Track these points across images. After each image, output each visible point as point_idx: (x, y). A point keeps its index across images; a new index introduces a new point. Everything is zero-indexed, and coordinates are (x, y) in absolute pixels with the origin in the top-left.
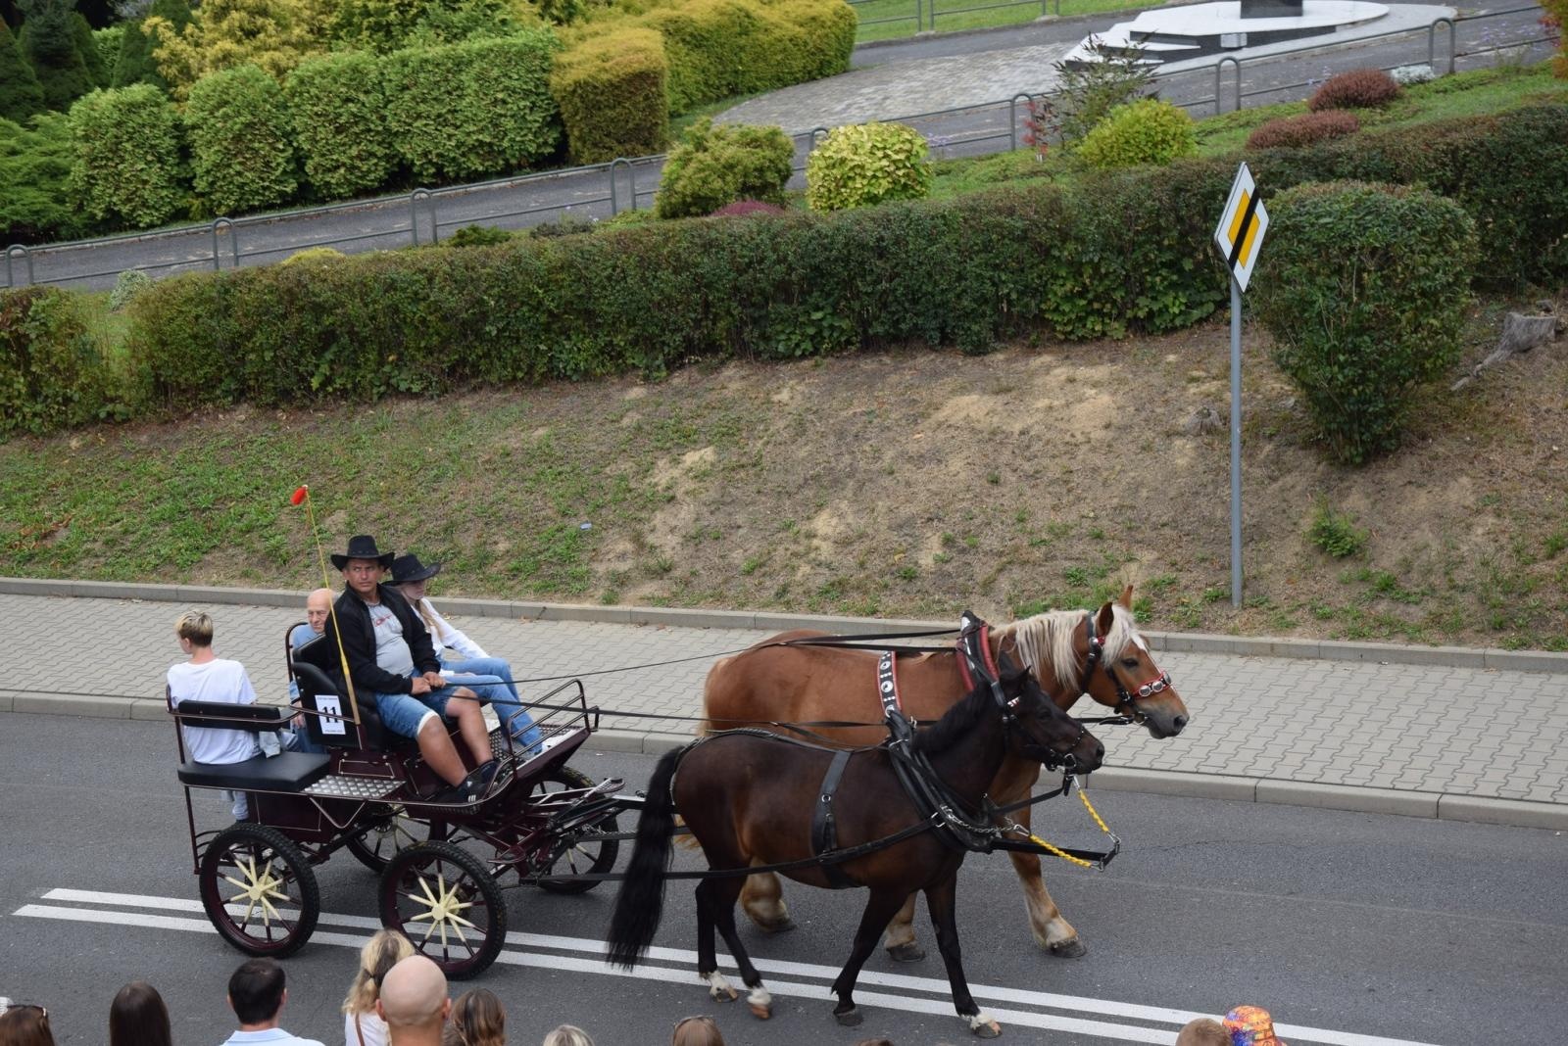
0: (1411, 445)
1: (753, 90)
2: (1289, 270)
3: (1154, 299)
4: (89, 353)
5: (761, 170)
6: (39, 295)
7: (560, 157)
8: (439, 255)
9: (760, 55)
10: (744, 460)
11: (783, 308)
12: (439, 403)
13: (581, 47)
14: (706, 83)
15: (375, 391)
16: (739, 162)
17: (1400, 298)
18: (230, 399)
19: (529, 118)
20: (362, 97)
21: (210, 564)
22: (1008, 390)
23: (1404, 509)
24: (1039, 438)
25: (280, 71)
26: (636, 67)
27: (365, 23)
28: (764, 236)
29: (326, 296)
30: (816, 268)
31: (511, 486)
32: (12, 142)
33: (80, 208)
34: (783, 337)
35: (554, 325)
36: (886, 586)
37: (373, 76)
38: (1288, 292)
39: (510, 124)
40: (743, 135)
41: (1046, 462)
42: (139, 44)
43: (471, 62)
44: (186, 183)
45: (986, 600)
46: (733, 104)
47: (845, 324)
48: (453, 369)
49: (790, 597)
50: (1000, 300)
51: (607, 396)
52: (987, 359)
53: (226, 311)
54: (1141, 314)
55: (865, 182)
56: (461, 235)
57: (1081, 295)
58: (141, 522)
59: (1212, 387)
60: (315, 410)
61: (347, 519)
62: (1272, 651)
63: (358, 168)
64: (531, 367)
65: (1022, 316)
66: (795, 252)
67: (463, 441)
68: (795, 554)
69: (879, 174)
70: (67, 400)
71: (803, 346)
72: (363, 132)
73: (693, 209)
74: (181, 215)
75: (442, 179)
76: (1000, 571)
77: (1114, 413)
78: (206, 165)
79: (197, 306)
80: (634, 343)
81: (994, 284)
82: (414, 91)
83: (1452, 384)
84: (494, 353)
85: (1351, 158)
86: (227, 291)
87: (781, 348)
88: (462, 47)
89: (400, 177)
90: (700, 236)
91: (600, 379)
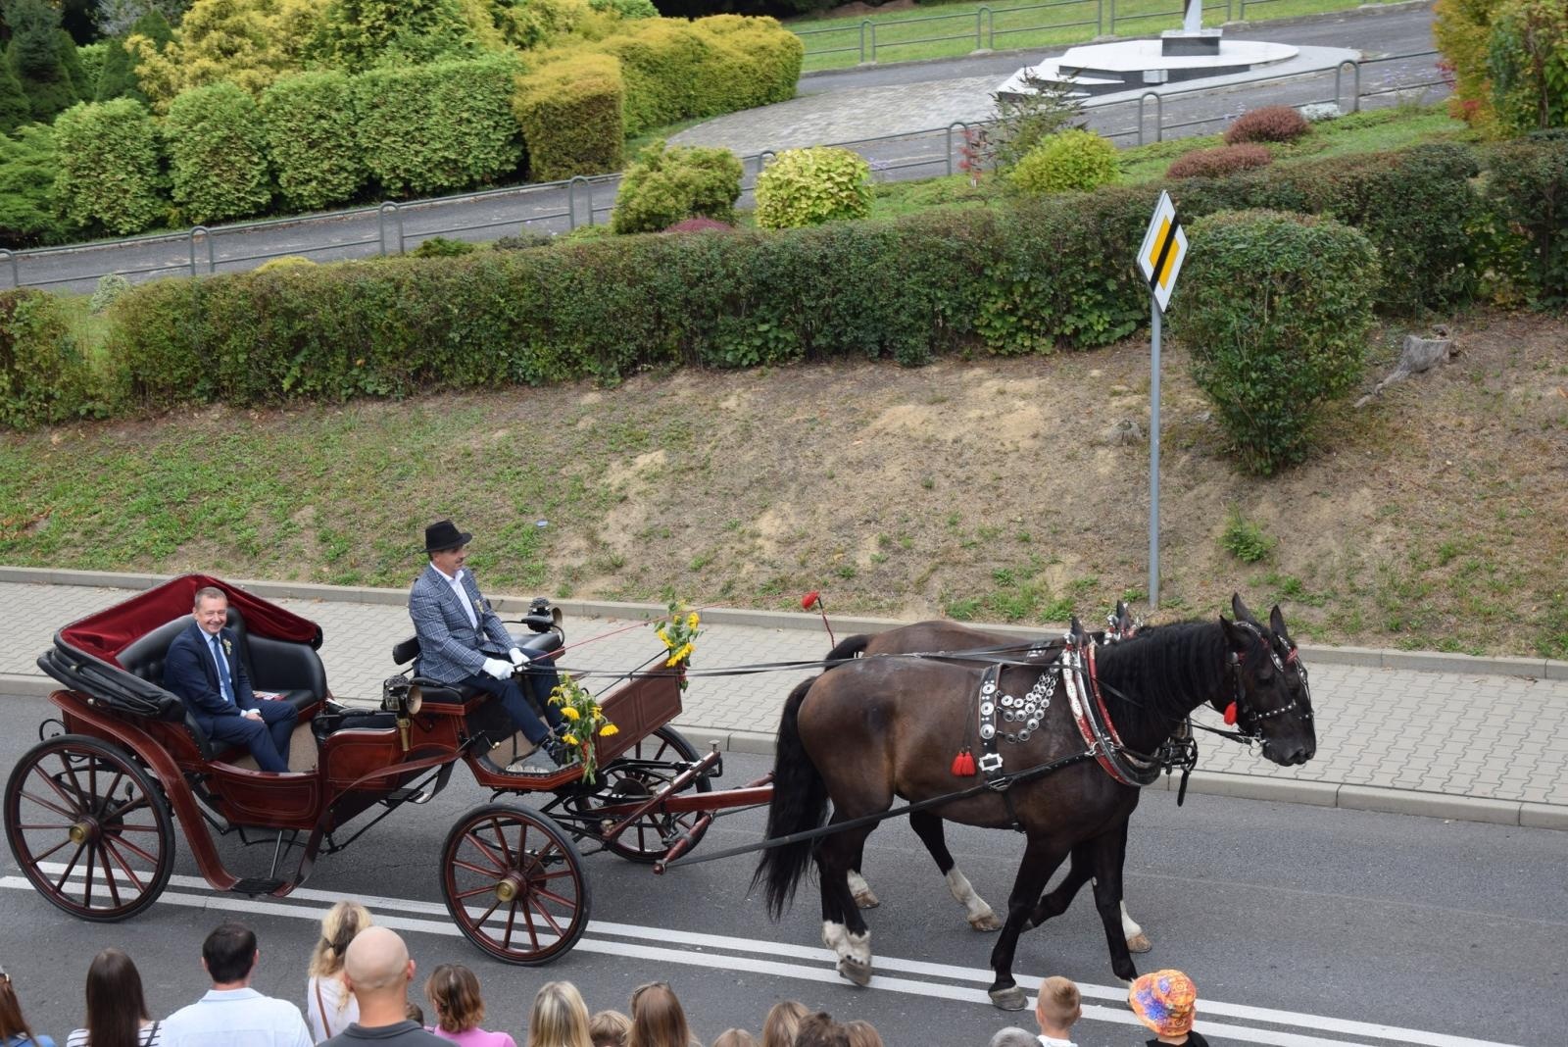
0: (1317, 457)
1: (704, 114)
2: (1205, 292)
3: (1080, 317)
4: (70, 353)
5: (711, 190)
6: (24, 297)
7: (521, 173)
8: (408, 266)
9: (712, 82)
10: (693, 463)
11: (731, 320)
12: (404, 405)
13: (543, 70)
14: (660, 107)
15: (343, 392)
16: (691, 182)
17: (1308, 320)
18: (205, 398)
19: (492, 137)
20: (334, 114)
21: (183, 554)
22: (943, 401)
23: (1310, 518)
24: (971, 446)
25: (256, 89)
26: (595, 91)
27: (338, 45)
28: (714, 252)
29: (297, 302)
30: (764, 283)
31: (472, 485)
33: (63, 215)
34: (731, 347)
35: (515, 333)
36: (825, 584)
37: (345, 94)
38: (1205, 313)
39: (474, 142)
40: (695, 156)
41: (977, 468)
42: (123, 61)
43: (438, 83)
44: (165, 193)
45: (919, 598)
46: (688, 127)
47: (790, 336)
48: (417, 374)
49: (734, 593)
50: (935, 315)
51: (563, 401)
52: (923, 371)
53: (202, 315)
54: (1068, 331)
56: (427, 246)
57: (1012, 312)
58: (119, 514)
59: (1133, 400)
60: (286, 411)
61: (315, 514)
63: (329, 181)
64: (492, 372)
65: (956, 331)
66: (743, 268)
67: (427, 441)
68: (740, 553)
69: (823, 195)
70: (49, 398)
71: (750, 356)
72: (334, 147)
73: (647, 226)
74: (160, 223)
75: (409, 193)
76: (933, 570)
77: (1041, 424)
78: (184, 176)
79: (174, 310)
80: (590, 351)
81: (930, 301)
82: (384, 109)
83: (1356, 401)
84: (457, 359)
85: (1264, 189)
86: (203, 296)
87: (729, 358)
88: (429, 69)
89: (370, 191)
90: (654, 251)
91: (557, 385)
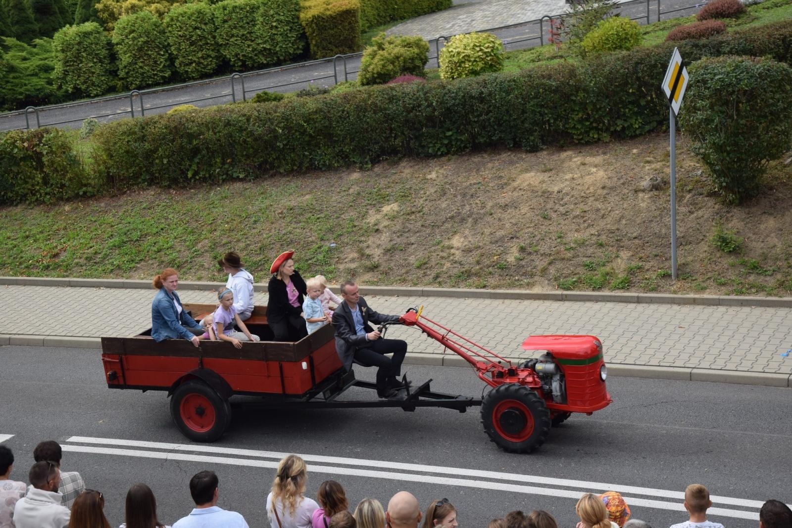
0: (764, 193)
1: (403, 18)
2: (700, 103)
3: (625, 120)
4: (74, 162)
5: (412, 59)
6: (47, 132)
7: (305, 55)
8: (250, 107)
10: (414, 209)
11: (431, 130)
12: (254, 183)
14: (379, 15)
15: (220, 178)
16: (401, 55)
17: (759, 116)
18: (146, 183)
19: (289, 35)
20: (203, 27)
21: (140, 268)
22: (550, 170)
23: (762, 227)
24: (567, 194)
25: (161, 14)
26: (344, 8)
28: (421, 93)
29: (195, 129)
30: (448, 109)
31: (293, 225)
32: (24, 54)
33: (60, 87)
34: (431, 145)
35: (312, 142)
36: (490, 273)
37: (209, 16)
38: (700, 115)
39: (279, 38)
40: (403, 41)
41: (571, 206)
43: (258, 7)
44: (114, 73)
45: (543, 279)
46: (393, 26)
47: (463, 138)
48: (260, 167)
49: (440, 279)
50: (544, 123)
51: (341, 178)
52: (538, 154)
53: (143, 139)
54: (618, 129)
55: (470, 64)
56: (259, 96)
57: (587, 120)
58: (104, 248)
59: (658, 165)
60: (190, 189)
61: (209, 244)
62: (694, 302)
63: (202, 63)
64: (301, 164)
65: (556, 131)
66: (437, 101)
67: (267, 202)
68: (442, 258)
69: (478, 60)
70: (63, 186)
71: (442, 150)
72: (204, 44)
73: (378, 81)
74: (112, 90)
75: (245, 68)
76: (550, 264)
77: (606, 181)
78: (124, 63)
79: (128, 136)
80: (354, 150)
81: (541, 115)
82: (230, 23)
83: (785, 160)
84: (281, 157)
85: (729, 44)
86: (143, 128)
87: (430, 151)
89: (223, 68)
90: (387, 94)
91: (336, 170)
